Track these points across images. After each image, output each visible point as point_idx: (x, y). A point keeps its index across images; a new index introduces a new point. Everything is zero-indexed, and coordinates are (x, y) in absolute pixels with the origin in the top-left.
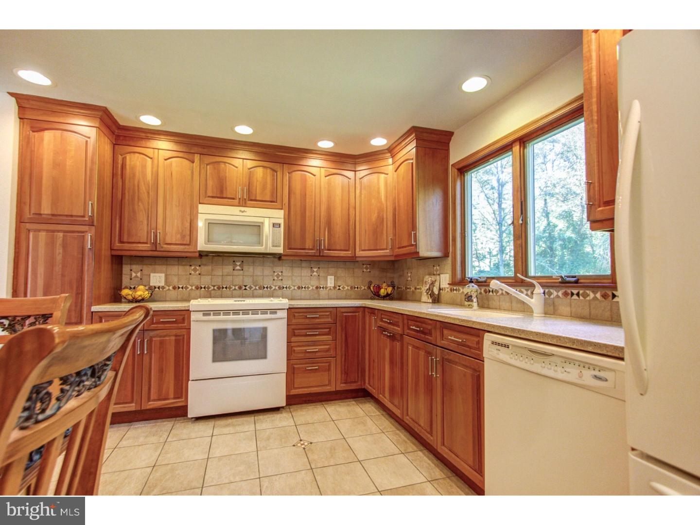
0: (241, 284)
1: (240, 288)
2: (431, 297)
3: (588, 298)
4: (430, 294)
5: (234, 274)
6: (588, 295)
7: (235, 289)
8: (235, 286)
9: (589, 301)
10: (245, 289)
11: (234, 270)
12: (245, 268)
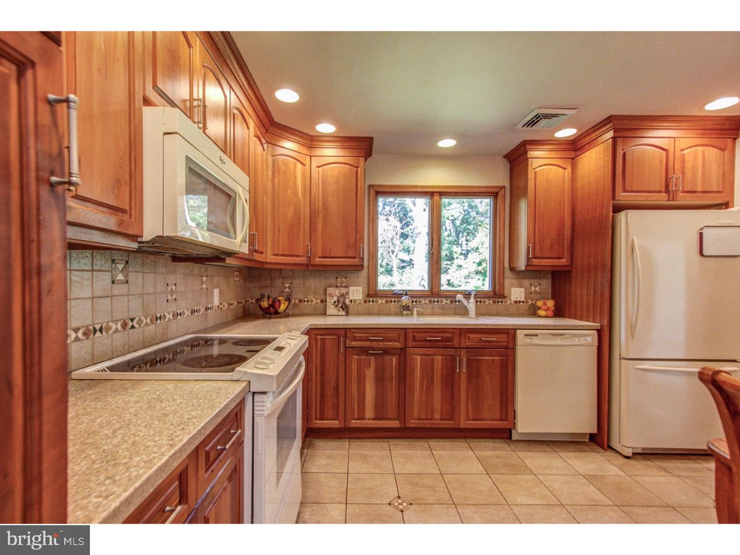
0: (125, 316)
1: (124, 326)
2: (343, 309)
3: (486, 304)
4: (341, 307)
5: (115, 293)
6: (486, 302)
7: (117, 331)
8: (116, 322)
9: (487, 305)
10: (133, 327)
11: (113, 282)
12: (132, 277)
